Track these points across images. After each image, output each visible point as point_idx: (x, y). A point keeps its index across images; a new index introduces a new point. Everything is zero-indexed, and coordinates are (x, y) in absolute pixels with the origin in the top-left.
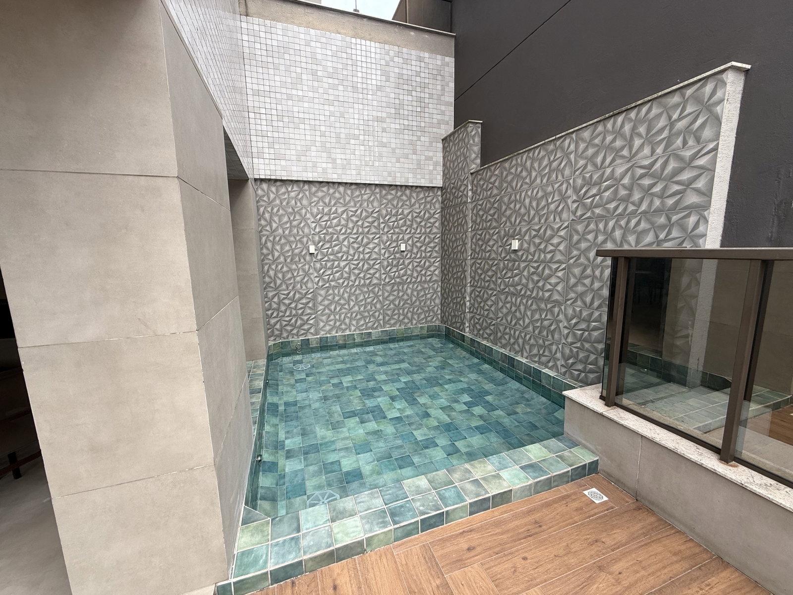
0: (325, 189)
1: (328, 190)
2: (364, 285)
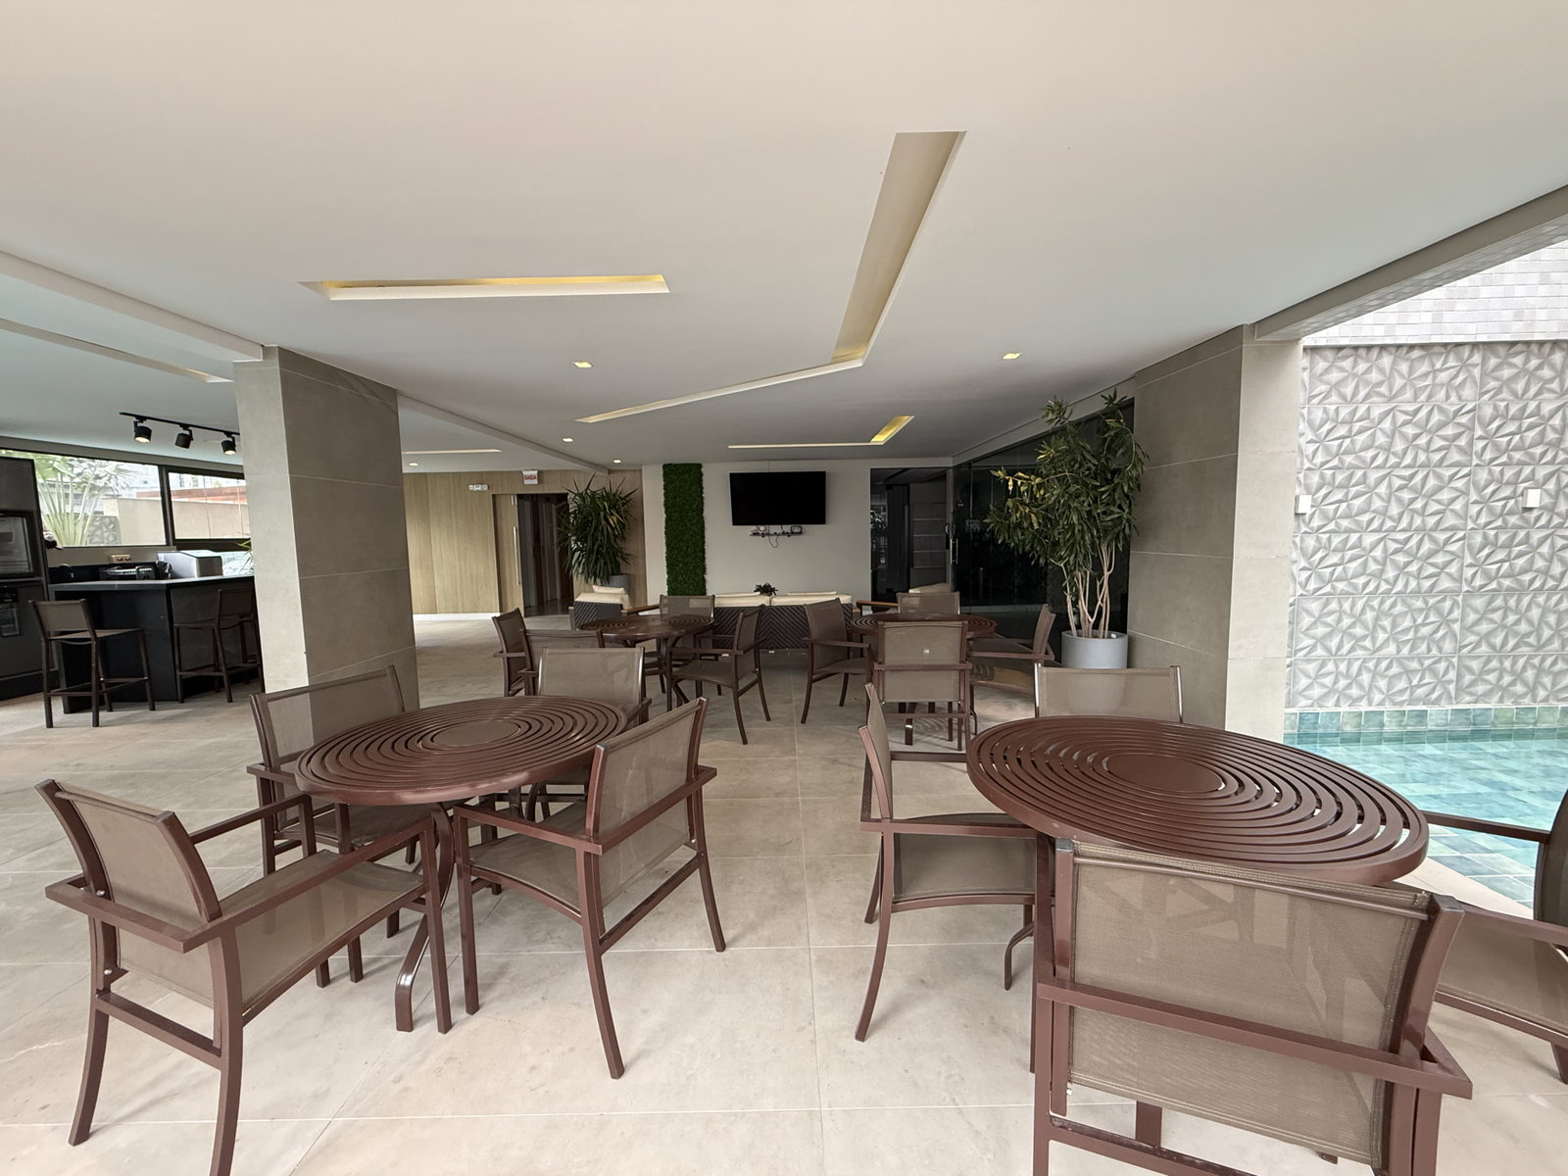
0: (1347, 364)
1: (1355, 364)
2: (1417, 592)
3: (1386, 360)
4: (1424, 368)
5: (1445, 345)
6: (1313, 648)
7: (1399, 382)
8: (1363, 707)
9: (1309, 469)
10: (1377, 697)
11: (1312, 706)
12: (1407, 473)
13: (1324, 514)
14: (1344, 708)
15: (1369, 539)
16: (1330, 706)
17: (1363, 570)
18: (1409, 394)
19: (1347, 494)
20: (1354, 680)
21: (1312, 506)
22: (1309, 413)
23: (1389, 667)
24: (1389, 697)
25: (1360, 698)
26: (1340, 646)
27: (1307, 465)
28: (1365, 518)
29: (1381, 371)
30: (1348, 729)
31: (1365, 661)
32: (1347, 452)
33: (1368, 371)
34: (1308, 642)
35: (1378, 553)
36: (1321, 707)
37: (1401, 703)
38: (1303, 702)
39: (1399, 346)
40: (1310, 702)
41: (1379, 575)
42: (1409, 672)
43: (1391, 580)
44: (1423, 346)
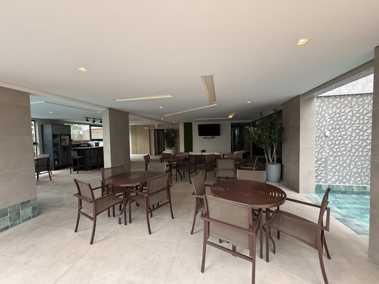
0: (338, 99)
1: (340, 100)
2: (362, 156)
3: (349, 98)
4: (361, 99)
5: (367, 94)
6: (332, 169)
7: (353, 103)
8: (347, 184)
9: (328, 125)
10: (351, 182)
11: (332, 183)
12: (357, 125)
13: (333, 136)
14: (342, 184)
15: (347, 142)
16: (337, 184)
17: (346, 149)
18: (357, 106)
19: (340, 131)
20: (345, 177)
21: (330, 134)
22: (328, 111)
23: (355, 174)
24: (355, 182)
25: (346, 182)
26: (340, 169)
27: (328, 124)
28: (345, 137)
29: (348, 101)
30: (343, 190)
31: (347, 173)
32: (339, 121)
33: (344, 101)
34: (330, 167)
35: (350, 145)
36: (335, 184)
37: (359, 184)
38: (330, 182)
39: (353, 95)
40: (332, 182)
41: (350, 151)
42: (361, 176)
43: (354, 152)
44: (360, 94)
